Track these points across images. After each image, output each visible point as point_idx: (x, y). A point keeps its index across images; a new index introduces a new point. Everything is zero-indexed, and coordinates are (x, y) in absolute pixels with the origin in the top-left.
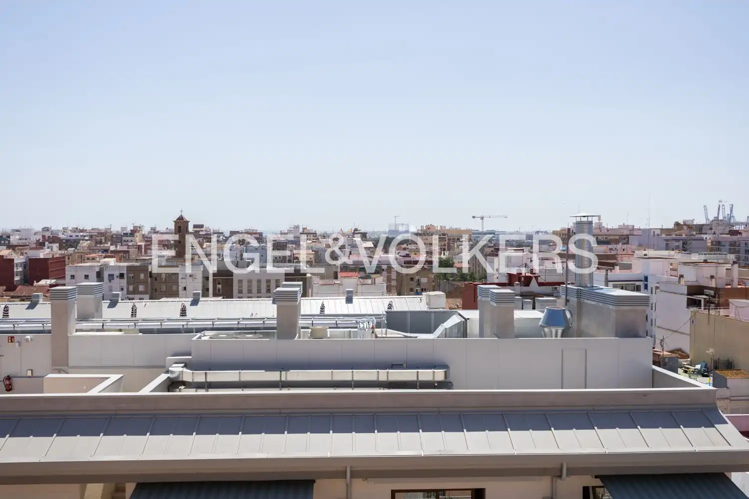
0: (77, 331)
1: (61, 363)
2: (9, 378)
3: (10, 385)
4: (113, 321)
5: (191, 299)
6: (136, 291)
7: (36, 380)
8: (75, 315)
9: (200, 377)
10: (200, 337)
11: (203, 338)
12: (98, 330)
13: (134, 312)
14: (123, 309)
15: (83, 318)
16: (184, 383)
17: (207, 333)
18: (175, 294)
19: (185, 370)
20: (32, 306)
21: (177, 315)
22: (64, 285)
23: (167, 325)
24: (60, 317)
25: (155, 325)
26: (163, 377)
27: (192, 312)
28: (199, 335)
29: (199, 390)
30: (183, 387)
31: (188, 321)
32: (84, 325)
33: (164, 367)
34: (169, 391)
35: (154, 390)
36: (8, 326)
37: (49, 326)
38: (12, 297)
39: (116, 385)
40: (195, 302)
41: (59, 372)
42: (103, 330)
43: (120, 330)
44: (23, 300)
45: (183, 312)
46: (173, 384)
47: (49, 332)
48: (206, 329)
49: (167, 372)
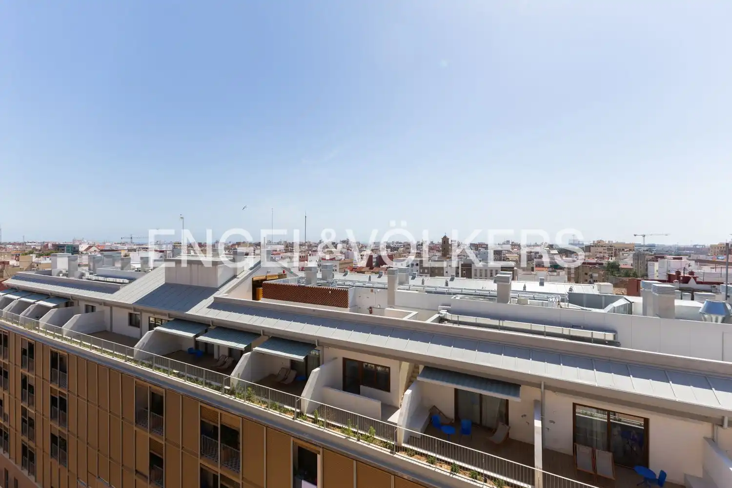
0: (398, 289)
1: (391, 303)
2: (371, 308)
3: (371, 311)
4: (414, 286)
5: (450, 278)
6: (423, 272)
7: (382, 309)
8: (397, 281)
9: (455, 318)
10: (455, 298)
11: (457, 298)
12: (407, 290)
13: (423, 283)
14: (418, 281)
15: (401, 283)
16: (447, 320)
17: (458, 295)
18: (442, 275)
19: (447, 313)
20: (380, 277)
21: (444, 285)
22: (392, 268)
23: (439, 290)
24: (391, 281)
25: (433, 290)
26: (437, 316)
27: (451, 284)
28: (455, 296)
29: (454, 324)
30: (446, 322)
31: (449, 288)
32: (401, 287)
33: (437, 311)
34: (439, 323)
35: (431, 322)
36: (371, 285)
37: (386, 286)
38: (372, 272)
39: (415, 317)
40: (452, 279)
41: (391, 307)
42: (409, 290)
43: (417, 291)
44: (376, 274)
45: (447, 284)
46: (441, 320)
47: (387, 289)
48: (458, 294)
49: (439, 313)
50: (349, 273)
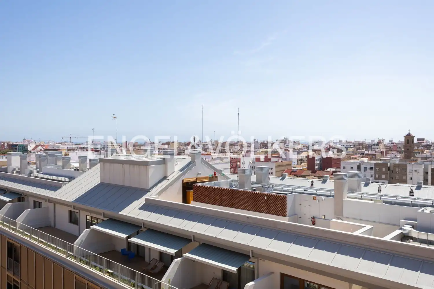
0: (347, 197)
1: (339, 215)
2: (313, 218)
3: (314, 221)
4: (367, 194)
5: (416, 186)
6: (380, 178)
7: (327, 221)
8: (346, 189)
9: (423, 236)
10: (423, 211)
11: (425, 211)
12: (359, 199)
13: (380, 190)
14: (373, 188)
15: (351, 191)
16: (412, 238)
17: (428, 208)
18: (405, 182)
19: (413, 229)
20: (324, 182)
21: (407, 195)
22: (340, 172)
23: (401, 200)
24: (339, 189)
25: (394, 200)
26: (398, 232)
27: (417, 193)
28: (422, 209)
29: (422, 244)
30: (411, 240)
31: (415, 199)
32: (352, 195)
33: (399, 226)
34: (402, 241)
35: (391, 239)
36: (314, 192)
37: (333, 193)
38: (314, 176)
39: (369, 231)
40: (419, 188)
41: (338, 219)
42: (362, 199)
43: (372, 200)
44: (319, 178)
45: (411, 193)
46: (404, 237)
47: (333, 196)
48: (428, 206)
49: (401, 229)
50: (287, 177)
